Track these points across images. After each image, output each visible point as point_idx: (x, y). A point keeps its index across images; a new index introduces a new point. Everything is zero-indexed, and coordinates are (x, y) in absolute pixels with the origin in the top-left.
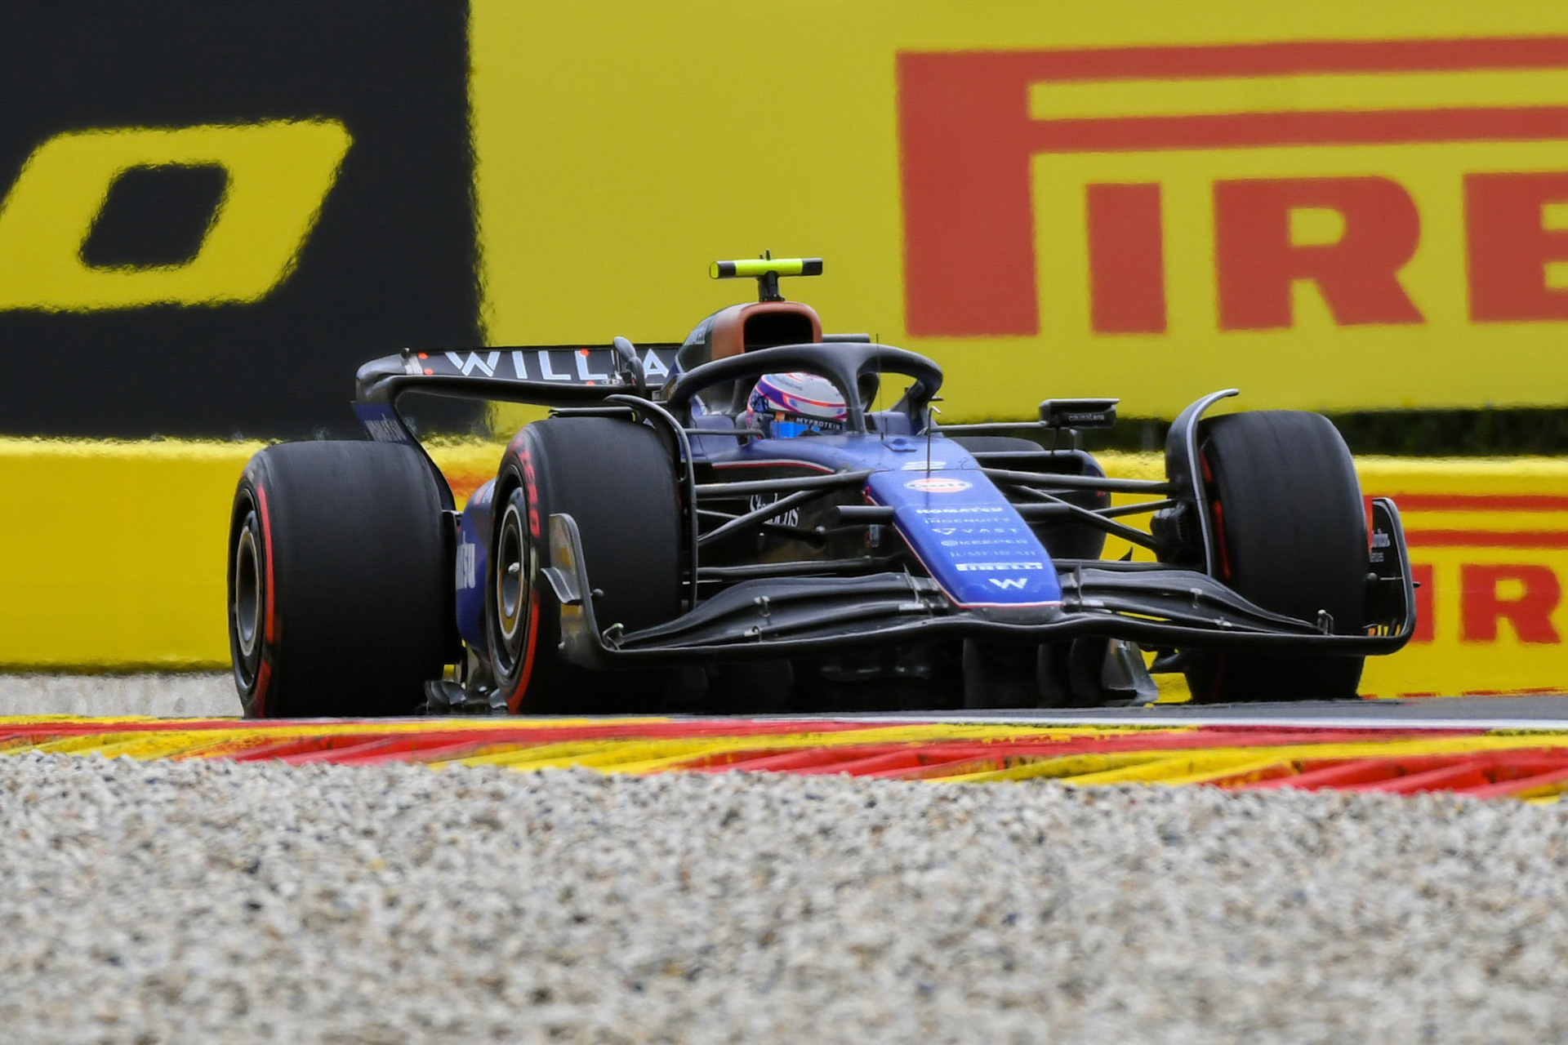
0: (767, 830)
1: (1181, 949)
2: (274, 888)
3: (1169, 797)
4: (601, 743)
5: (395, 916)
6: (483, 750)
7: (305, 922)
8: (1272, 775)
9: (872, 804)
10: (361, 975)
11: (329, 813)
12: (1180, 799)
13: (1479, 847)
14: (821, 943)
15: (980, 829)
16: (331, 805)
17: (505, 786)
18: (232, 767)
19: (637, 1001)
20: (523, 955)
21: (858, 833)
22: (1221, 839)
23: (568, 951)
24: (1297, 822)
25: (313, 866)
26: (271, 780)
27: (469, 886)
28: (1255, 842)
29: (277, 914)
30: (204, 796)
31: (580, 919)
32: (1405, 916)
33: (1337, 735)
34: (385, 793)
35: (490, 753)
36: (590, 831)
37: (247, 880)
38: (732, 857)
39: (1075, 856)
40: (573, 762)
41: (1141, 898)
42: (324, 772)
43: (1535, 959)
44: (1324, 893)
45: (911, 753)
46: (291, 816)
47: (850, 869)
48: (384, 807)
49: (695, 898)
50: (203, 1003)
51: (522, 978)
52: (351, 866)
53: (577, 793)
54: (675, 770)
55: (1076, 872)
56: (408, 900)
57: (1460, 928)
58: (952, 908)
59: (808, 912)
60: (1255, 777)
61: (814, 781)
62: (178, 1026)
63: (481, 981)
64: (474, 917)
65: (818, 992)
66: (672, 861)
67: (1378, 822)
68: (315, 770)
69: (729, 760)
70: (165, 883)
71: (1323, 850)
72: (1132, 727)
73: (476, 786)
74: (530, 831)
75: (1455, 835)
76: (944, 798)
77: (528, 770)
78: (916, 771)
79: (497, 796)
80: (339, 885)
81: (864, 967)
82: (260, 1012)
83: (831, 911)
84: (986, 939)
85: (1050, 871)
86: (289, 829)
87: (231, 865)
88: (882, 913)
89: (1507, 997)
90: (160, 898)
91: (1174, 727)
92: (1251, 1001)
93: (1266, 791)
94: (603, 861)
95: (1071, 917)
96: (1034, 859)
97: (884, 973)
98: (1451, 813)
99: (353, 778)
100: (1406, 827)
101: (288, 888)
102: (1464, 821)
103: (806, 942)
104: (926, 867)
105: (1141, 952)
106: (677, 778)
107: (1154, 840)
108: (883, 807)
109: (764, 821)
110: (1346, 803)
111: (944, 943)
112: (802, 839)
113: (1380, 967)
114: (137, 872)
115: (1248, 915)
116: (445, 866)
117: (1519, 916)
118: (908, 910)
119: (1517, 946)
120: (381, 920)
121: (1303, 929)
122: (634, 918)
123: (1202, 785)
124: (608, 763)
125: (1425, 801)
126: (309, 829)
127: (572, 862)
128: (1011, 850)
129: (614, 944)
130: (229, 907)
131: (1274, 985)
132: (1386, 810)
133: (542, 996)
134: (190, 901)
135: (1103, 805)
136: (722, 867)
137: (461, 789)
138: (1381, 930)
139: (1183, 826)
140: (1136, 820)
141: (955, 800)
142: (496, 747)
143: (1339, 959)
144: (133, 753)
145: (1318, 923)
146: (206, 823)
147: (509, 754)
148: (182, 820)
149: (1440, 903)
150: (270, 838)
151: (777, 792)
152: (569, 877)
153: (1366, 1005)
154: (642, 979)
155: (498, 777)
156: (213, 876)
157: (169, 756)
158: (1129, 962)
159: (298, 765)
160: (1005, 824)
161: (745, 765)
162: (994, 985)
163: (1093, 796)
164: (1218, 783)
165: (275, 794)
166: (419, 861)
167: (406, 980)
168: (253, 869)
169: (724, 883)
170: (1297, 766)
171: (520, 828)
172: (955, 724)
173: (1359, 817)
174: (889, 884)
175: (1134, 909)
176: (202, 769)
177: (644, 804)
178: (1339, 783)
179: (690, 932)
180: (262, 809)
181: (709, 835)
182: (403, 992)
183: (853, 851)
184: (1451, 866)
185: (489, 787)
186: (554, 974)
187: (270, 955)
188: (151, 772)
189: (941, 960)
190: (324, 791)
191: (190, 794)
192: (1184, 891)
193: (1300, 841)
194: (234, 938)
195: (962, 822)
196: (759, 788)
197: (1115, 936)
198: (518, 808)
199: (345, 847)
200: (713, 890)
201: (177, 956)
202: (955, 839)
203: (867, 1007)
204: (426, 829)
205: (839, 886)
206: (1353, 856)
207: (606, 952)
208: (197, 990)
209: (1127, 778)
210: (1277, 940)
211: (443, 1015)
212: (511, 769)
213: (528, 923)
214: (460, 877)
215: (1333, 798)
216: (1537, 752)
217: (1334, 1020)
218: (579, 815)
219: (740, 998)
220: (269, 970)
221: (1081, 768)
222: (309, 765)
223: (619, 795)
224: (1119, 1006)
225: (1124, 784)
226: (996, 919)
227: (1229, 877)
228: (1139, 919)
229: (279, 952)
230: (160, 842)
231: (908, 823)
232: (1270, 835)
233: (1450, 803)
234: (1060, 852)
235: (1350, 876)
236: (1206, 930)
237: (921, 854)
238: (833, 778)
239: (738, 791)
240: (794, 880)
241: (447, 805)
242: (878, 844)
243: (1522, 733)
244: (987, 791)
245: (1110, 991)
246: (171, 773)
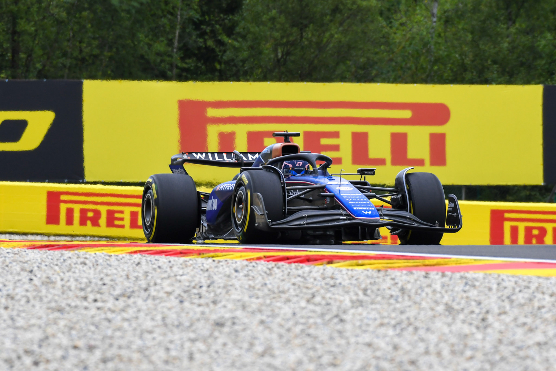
0: (146, 267)
1: (239, 295)
2: (36, 276)
3: (236, 262)
4: (109, 248)
5: (63, 283)
6: (83, 248)
7: (43, 283)
8: (259, 259)
9: (170, 262)
10: (55, 295)
11: (48, 260)
12: (238, 263)
13: (305, 275)
14: (158, 291)
15: (194, 268)
16: (48, 259)
17: (88, 256)
18: (26, 250)
19: (117, 303)
20: (92, 292)
21: (167, 268)
22: (248, 272)
23: (101, 291)
24: (265, 269)
25: (45, 271)
26: (35, 253)
27: (80, 276)
28: (255, 273)
29: (36, 281)
30: (20, 256)
31: (104, 284)
32: (289, 289)
33: (273, 250)
34: (61, 257)
35: (84, 249)
36: (107, 266)
37: (30, 274)
38: (138, 272)
39: (215, 274)
40: (103, 252)
41: (230, 283)
42: (47, 252)
43: (318, 299)
44: (270, 284)
45: (179, 252)
46: (39, 261)
47: (165, 275)
48: (60, 260)
49: (130, 281)
50: (19, 300)
51: (91, 297)
52: (52, 272)
53: (104, 258)
54: (126, 254)
55: (215, 278)
56: (66, 279)
57: (301, 292)
58: (187, 284)
59: (155, 284)
60: (255, 259)
61: (157, 257)
62: (14, 305)
63: (82, 297)
64: (80, 283)
65: (157, 301)
66: (125, 273)
67: (283, 269)
68: (44, 251)
69: (138, 252)
70: (11, 274)
71: (270, 274)
72: (228, 248)
73: (81, 256)
74: (93, 266)
75: (300, 272)
76: (186, 261)
77: (93, 253)
78: (179, 255)
79: (86, 258)
80: (50, 275)
81: (168, 296)
82: (32, 302)
83: (160, 284)
84: (195, 291)
85: (209, 277)
86: (39, 263)
87: (26, 271)
88: (172, 285)
89: (311, 307)
90: (10, 277)
91: (237, 248)
92: (254, 307)
93: (258, 262)
94: (109, 272)
95: (214, 287)
96: (206, 274)
97: (172, 297)
98: (299, 268)
99: (53, 254)
100: (289, 270)
101: (39, 276)
102: (302, 270)
103: (155, 290)
104: (182, 275)
105: (230, 295)
106: (126, 255)
107: (233, 272)
108: (172, 262)
109: (146, 265)
110: (276, 265)
111: (185, 292)
112: (154, 269)
113: (283, 300)
114: (5, 272)
115: (254, 288)
116: (74, 272)
117: (314, 290)
118: (178, 284)
119: (314, 296)
120: (59, 283)
121: (266, 291)
122: (116, 284)
123: (243, 260)
124: (111, 252)
125: (293, 265)
126: (43, 264)
127: (103, 272)
128: (201, 272)
129: (112, 289)
130: (26, 280)
131: (259, 303)
132: (284, 267)
133: (95, 301)
134: (17, 278)
135: (221, 264)
136: (136, 274)
137: (78, 257)
138: (283, 292)
139: (239, 269)
140: (229, 267)
141: (188, 261)
142: (86, 248)
143: (274, 298)
144: (4, 247)
145: (269, 290)
146: (20, 262)
147: (89, 249)
148: (14, 261)
149: (296, 287)
150: (35, 265)
151: (149, 259)
152: (102, 275)
153: (280, 308)
154: (118, 298)
155: (86, 254)
156: (22, 273)
157: (12, 248)
158: (227, 297)
159: (41, 250)
160: (199, 267)
161: (141, 253)
162: (196, 301)
163: (219, 262)
164: (247, 260)
165: (36, 256)
166: (68, 271)
167: (65, 296)
168: (31, 272)
169: (137, 278)
170: (265, 257)
171: (91, 265)
172: (189, 246)
173: (278, 268)
174: (174, 279)
175: (228, 286)
176: (19, 250)
177: (119, 261)
178: (274, 261)
179: (129, 288)
180: (33, 259)
181: (133, 267)
182: (64, 299)
183: (166, 272)
184: (299, 279)
185: (84, 256)
186: (98, 296)
187: (35, 290)
188: (8, 251)
189: (185, 295)
190: (47, 256)
191: (17, 256)
192: (240, 282)
193: (265, 273)
194: (27, 286)
195: (190, 266)
196: (144, 258)
197: (224, 291)
198: (91, 261)
199: (52, 268)
200: (134, 279)
201: (14, 290)
202: (189, 270)
203: (168, 305)
204: (70, 265)
205: (162, 279)
206: (278, 276)
207: (110, 292)
208: (18, 297)
209: (227, 258)
210: (260, 294)
211: (73, 304)
212: (89, 253)
213: (93, 285)
214: (78, 274)
215: (272, 264)
216: (318, 256)
217: (273, 311)
218: (105, 263)
219: (140, 302)
220: (35, 293)
221: (216, 256)
222: (43, 251)
223: (113, 259)
224: (225, 306)
225: (226, 259)
226: (198, 287)
227: (249, 280)
228: (229, 288)
229: (37, 289)
230: (10, 265)
231: (178, 266)
232: (258, 271)
233: (299, 266)
234: (212, 274)
235: (276, 280)
236: (245, 291)
237: (181, 272)
238: (161, 256)
239: (140, 258)
240: (152, 277)
241: (74, 260)
242: (171, 270)
243: (315, 251)
244: (196, 260)
245: (223, 303)
246: (12, 251)
